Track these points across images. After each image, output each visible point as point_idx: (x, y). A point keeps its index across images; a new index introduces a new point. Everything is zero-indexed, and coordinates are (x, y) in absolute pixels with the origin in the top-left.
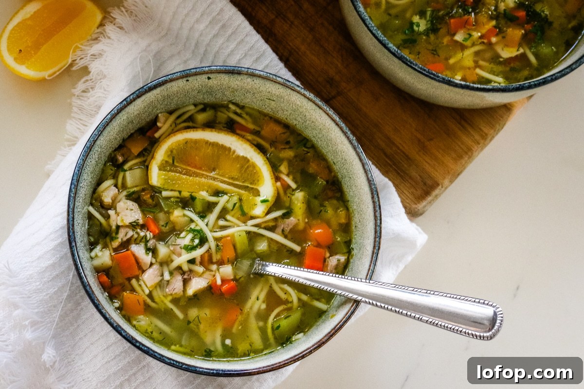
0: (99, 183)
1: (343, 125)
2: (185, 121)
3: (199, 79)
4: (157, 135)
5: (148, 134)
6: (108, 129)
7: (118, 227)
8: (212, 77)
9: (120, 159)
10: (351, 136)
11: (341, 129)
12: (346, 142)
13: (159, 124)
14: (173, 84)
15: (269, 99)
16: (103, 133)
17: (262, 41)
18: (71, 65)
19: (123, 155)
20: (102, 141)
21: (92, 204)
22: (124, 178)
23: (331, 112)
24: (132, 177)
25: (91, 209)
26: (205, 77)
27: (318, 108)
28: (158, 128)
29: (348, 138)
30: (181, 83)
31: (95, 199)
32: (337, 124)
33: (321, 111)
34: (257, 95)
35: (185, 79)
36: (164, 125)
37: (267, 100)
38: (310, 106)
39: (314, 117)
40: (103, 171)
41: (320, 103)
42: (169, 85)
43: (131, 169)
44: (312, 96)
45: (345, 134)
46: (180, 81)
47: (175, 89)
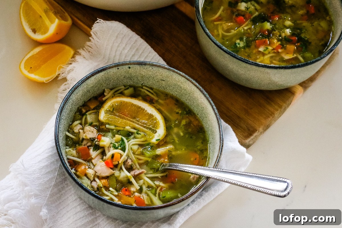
0: (73, 121)
1: (201, 87)
2: (119, 93)
3: (124, 68)
4: (104, 99)
5: (99, 99)
6: (77, 91)
7: (83, 139)
8: (131, 67)
9: (84, 111)
10: (205, 93)
11: (200, 89)
12: (203, 96)
13: (105, 94)
14: (111, 70)
15: (162, 80)
16: (74, 92)
17: (157, 55)
18: (57, 77)
19: (85, 109)
20: (74, 97)
21: (68, 131)
22: (86, 119)
23: (194, 82)
24: (90, 118)
25: (68, 134)
26: (127, 66)
27: (187, 80)
28: (105, 96)
29: (204, 94)
30: (115, 70)
31: (70, 129)
32: (198, 88)
33: (189, 82)
34: (155, 78)
35: (117, 68)
36: (108, 94)
37: (161, 81)
38: (183, 79)
39: (185, 86)
40: (74, 117)
41: (188, 77)
42: (108, 71)
43: (90, 114)
44: (184, 74)
45: (202, 92)
46: (114, 68)
47: (111, 73)
